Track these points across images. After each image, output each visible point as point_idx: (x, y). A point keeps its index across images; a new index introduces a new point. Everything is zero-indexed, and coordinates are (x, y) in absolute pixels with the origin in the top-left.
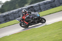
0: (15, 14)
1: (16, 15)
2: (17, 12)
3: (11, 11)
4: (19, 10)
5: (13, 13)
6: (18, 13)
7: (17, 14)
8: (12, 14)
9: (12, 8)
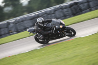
0: (49, 16)
1: (51, 16)
2: (52, 12)
3: (44, 11)
4: (55, 8)
5: (46, 13)
6: (54, 13)
7: (53, 15)
8: (45, 15)
9: (45, 6)
